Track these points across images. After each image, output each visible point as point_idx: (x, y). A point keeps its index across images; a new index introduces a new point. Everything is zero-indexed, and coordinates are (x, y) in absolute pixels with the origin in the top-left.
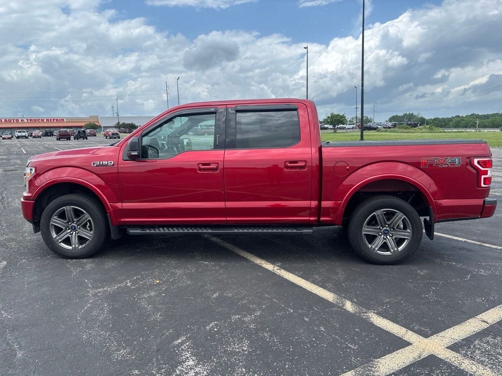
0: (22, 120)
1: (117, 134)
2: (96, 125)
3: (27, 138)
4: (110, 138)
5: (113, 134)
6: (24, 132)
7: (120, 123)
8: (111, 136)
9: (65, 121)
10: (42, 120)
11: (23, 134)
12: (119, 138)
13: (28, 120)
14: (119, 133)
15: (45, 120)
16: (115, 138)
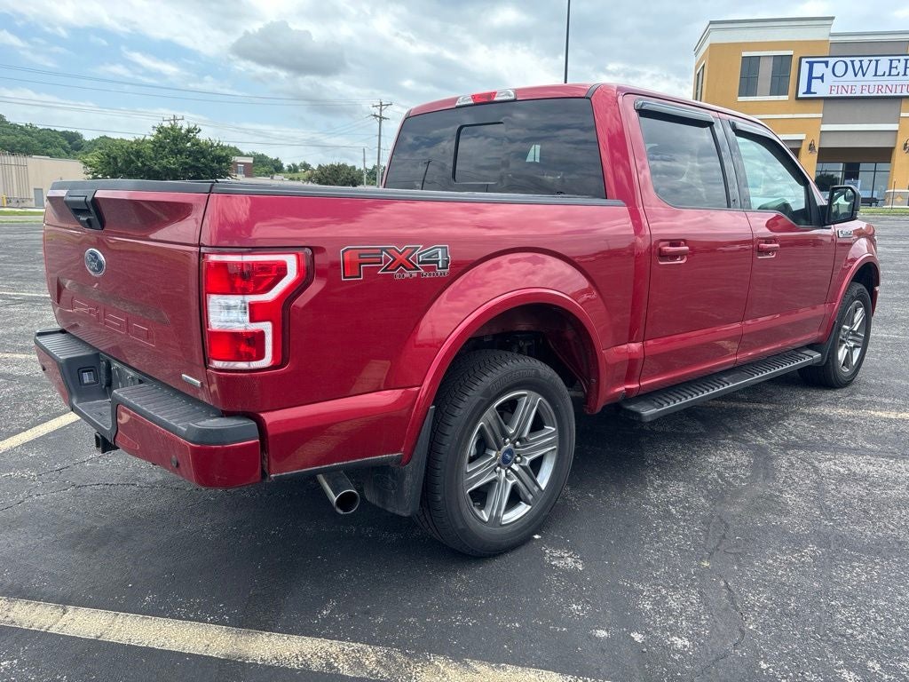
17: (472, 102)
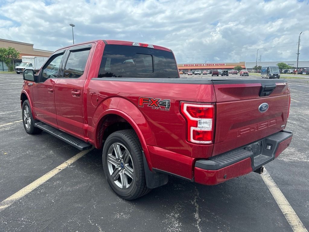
0: (203, 65)
1: (247, 73)
2: (241, 68)
3: (200, 74)
4: (242, 76)
5: (244, 73)
6: (199, 71)
7: (257, 66)
8: (243, 74)
9: (225, 65)
10: (213, 65)
11: (198, 72)
12: (248, 76)
13: (206, 65)
14: (248, 73)
15: (215, 65)
16: (246, 76)
17: (139, 45)
